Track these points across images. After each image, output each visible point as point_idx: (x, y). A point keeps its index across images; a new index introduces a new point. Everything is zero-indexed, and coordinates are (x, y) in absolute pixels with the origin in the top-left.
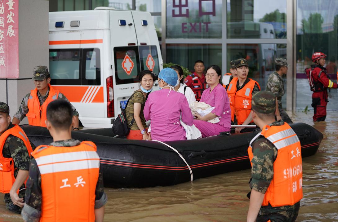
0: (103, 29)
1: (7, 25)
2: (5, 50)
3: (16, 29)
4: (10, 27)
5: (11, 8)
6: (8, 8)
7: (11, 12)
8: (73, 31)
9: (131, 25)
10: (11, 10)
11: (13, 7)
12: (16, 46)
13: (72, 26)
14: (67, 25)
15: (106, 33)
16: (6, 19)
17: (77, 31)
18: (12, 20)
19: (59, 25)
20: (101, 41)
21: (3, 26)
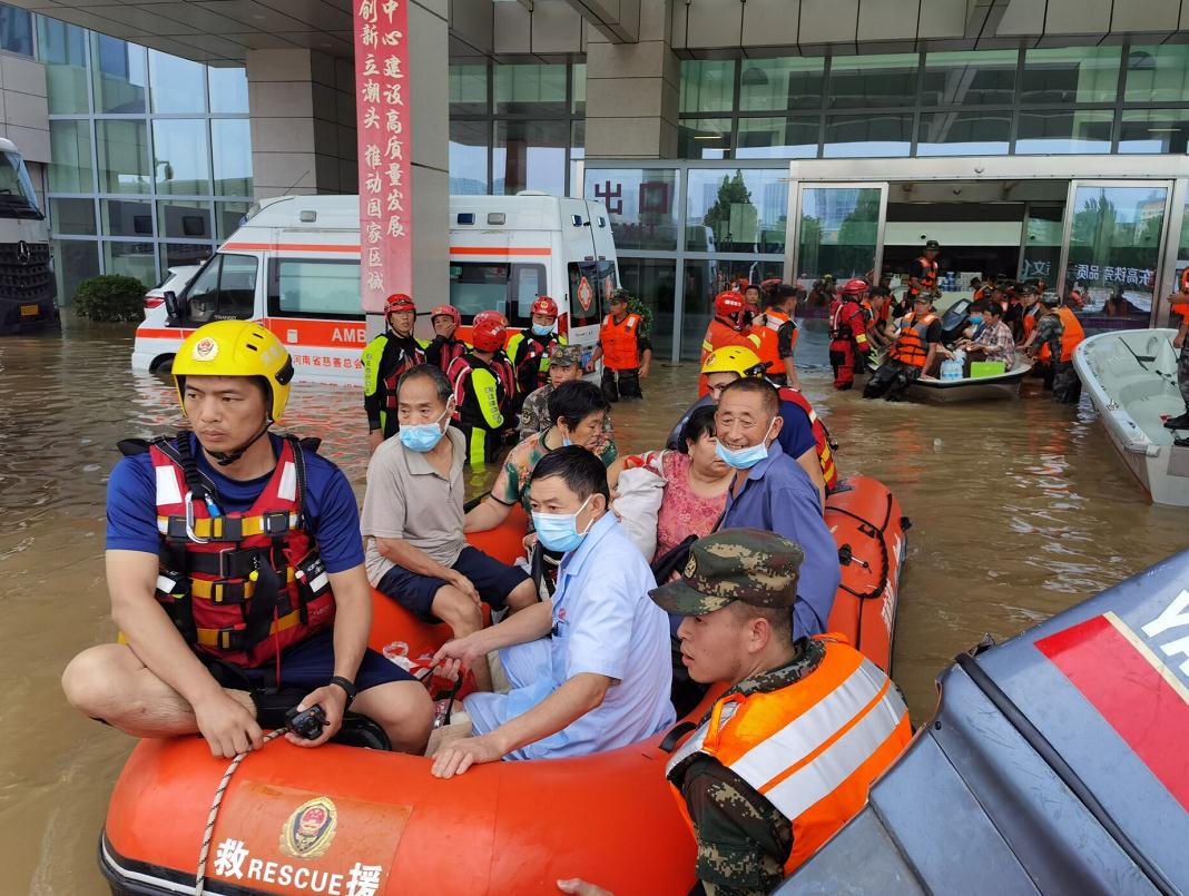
0: (551, 231)
1: (387, 215)
2: (384, 260)
3: (407, 222)
4: (394, 220)
5: (395, 182)
6: (390, 181)
7: (395, 191)
8: (493, 231)
9: (588, 224)
10: (395, 187)
11: (400, 180)
12: (407, 255)
13: (489, 223)
14: (480, 220)
15: (556, 237)
16: (385, 204)
17: (501, 231)
18: (397, 206)
19: (465, 219)
20: (547, 252)
21: (380, 216)
